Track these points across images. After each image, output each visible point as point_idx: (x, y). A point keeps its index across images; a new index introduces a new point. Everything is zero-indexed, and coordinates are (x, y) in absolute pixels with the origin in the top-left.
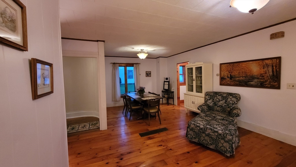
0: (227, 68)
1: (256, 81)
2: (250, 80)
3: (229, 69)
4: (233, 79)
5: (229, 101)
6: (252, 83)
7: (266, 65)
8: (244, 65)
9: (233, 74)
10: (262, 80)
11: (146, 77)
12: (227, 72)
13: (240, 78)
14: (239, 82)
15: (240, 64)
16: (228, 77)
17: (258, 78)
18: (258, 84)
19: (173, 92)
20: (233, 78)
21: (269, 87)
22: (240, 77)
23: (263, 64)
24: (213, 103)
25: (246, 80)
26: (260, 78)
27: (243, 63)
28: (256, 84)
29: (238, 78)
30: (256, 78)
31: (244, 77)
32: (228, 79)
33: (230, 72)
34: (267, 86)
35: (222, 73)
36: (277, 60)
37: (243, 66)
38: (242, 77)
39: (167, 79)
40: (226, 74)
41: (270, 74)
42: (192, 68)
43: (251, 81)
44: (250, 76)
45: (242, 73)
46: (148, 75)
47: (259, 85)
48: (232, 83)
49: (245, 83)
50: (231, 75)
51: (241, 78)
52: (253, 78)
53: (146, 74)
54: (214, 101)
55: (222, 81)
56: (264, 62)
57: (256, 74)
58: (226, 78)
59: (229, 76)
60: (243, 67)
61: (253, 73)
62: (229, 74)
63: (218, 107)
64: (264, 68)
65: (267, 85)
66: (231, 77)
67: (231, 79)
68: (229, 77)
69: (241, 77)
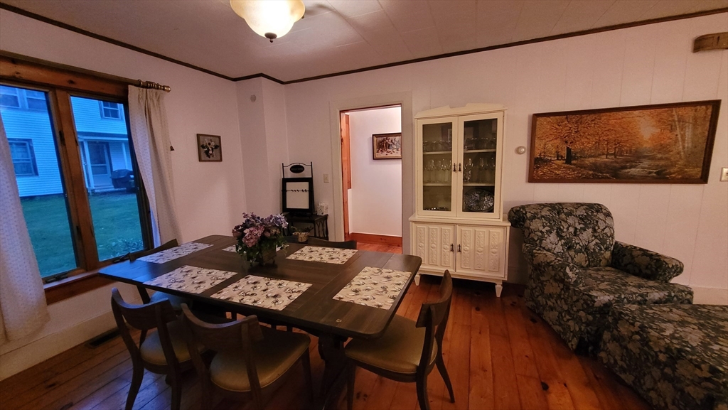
0: (557, 129)
1: (647, 166)
2: (627, 162)
3: (565, 132)
4: (574, 162)
5: (603, 230)
6: (633, 171)
7: (679, 121)
8: (613, 120)
9: (576, 147)
10: (662, 163)
11: (200, 160)
12: (558, 141)
13: (598, 159)
14: (593, 170)
15: (603, 118)
16: (559, 157)
17: (653, 158)
18: (650, 173)
19: (326, 217)
20: (575, 159)
21: (678, 179)
22: (600, 155)
23: (670, 119)
24: (563, 241)
25: (617, 163)
26: (659, 156)
27: (612, 114)
28: (644, 173)
29: (592, 160)
30: (647, 156)
31: (612, 154)
32: (559, 162)
33: (566, 142)
34: (674, 177)
35: (539, 146)
36: (707, 109)
37: (612, 122)
38: (605, 156)
39: (297, 168)
40: (550, 146)
41: (686, 145)
42: (449, 125)
43: (631, 167)
44: (631, 150)
45: (607, 144)
46: (207, 153)
47: (653, 177)
48: (572, 174)
49: (613, 174)
50: (569, 150)
51: (603, 159)
52: (637, 157)
53: (201, 146)
54: (563, 234)
55: (538, 168)
56: (674, 113)
57: (647, 146)
58: (551, 160)
59: (564, 153)
60: (614, 126)
61: (639, 143)
62: (565, 146)
63: (577, 252)
64: (672, 130)
65: (673, 175)
66: (570, 157)
67: (568, 161)
68: (562, 157)
69: (603, 154)
